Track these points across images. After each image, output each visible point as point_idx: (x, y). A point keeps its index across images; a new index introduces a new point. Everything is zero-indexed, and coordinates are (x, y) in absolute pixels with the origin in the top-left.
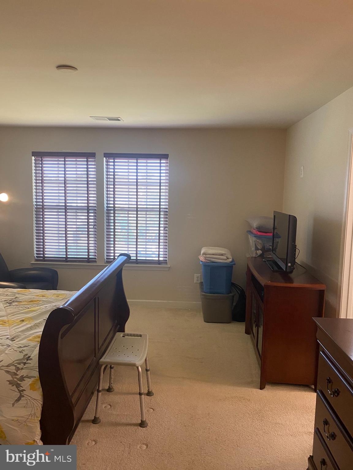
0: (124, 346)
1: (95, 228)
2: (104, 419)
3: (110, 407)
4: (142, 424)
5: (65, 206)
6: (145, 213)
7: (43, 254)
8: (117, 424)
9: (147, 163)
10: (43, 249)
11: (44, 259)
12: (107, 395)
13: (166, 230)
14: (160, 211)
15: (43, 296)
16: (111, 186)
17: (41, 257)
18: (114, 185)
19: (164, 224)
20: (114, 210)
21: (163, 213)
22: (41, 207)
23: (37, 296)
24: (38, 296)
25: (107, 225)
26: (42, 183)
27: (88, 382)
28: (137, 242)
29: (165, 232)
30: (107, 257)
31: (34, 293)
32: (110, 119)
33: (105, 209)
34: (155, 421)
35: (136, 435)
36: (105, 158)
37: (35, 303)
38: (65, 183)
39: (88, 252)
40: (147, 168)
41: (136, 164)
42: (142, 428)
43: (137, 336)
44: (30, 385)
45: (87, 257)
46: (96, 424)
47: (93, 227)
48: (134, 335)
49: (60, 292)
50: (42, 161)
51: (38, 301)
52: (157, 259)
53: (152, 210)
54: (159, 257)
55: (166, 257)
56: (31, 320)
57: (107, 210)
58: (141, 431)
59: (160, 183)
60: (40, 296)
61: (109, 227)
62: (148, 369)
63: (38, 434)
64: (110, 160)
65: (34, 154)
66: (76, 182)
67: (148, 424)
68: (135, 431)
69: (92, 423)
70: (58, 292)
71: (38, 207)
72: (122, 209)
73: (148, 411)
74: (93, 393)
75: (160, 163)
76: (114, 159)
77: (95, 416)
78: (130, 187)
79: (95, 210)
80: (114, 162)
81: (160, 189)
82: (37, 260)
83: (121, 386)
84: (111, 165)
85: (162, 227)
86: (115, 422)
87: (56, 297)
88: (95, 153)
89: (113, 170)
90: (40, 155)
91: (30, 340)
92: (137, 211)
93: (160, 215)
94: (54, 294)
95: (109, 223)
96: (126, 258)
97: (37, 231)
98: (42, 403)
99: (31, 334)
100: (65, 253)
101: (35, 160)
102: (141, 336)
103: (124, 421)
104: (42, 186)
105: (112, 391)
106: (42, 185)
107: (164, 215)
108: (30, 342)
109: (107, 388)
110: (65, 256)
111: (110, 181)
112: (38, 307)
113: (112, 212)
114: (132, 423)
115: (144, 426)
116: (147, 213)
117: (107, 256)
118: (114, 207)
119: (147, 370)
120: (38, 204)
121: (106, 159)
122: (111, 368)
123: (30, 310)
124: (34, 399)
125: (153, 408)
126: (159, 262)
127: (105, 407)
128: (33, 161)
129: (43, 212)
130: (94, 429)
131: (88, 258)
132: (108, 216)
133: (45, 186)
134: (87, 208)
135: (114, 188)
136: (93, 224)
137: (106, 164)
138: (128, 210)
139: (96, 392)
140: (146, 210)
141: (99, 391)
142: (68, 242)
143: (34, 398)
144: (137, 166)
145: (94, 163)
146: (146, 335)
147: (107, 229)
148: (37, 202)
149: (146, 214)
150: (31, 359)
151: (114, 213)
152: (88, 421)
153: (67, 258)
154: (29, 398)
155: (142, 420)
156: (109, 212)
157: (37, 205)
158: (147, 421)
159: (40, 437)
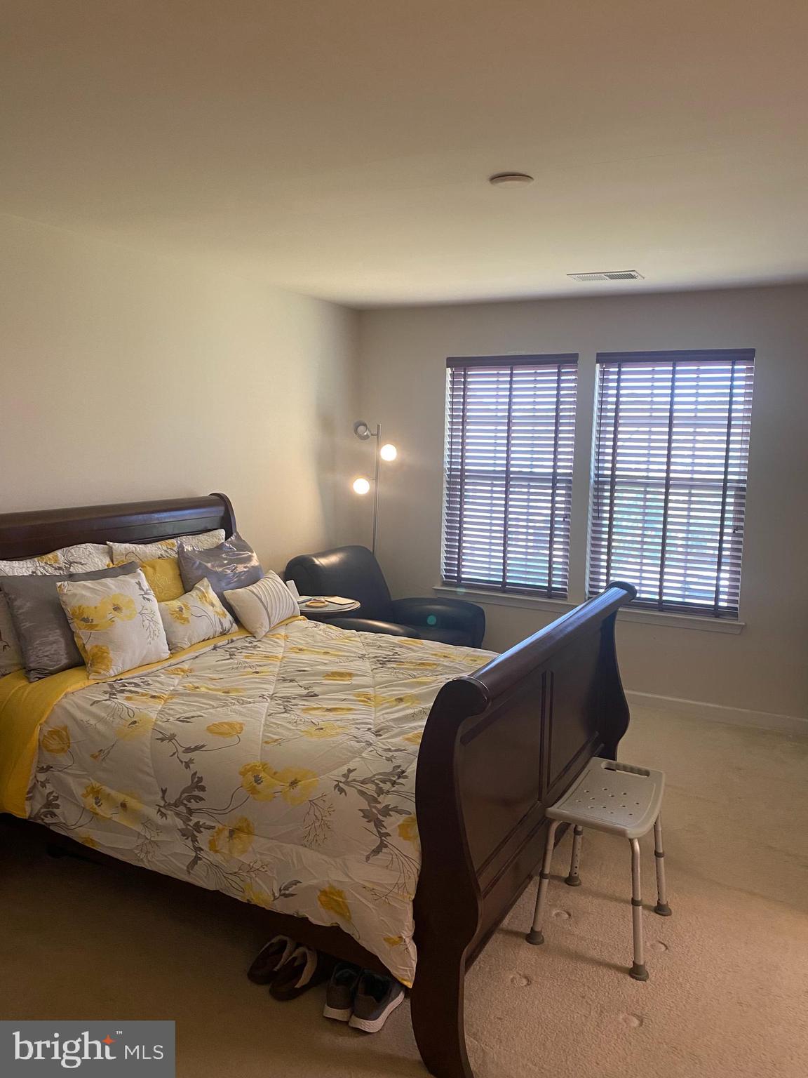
0: (605, 790)
1: (568, 523)
2: (552, 940)
3: (567, 916)
4: (636, 972)
5: (507, 472)
6: (687, 491)
7: (459, 572)
8: (578, 957)
9: (698, 371)
10: (459, 561)
11: (459, 582)
12: (563, 891)
13: (740, 535)
14: (725, 489)
15: (445, 657)
16: (608, 429)
17: (453, 577)
18: (616, 425)
19: (735, 519)
20: (613, 484)
21: (733, 493)
22: (459, 473)
23: (433, 655)
24: (435, 655)
25: (594, 518)
26: (463, 423)
27: (520, 851)
28: (663, 559)
29: (736, 539)
30: (591, 590)
31: (430, 648)
32: (612, 277)
33: (592, 481)
34: (667, 973)
35: (619, 992)
36: (598, 365)
37: (428, 667)
38: (509, 424)
39: (550, 575)
40: (697, 385)
41: (671, 376)
42: (634, 981)
43: (640, 772)
44: (399, 826)
45: (547, 585)
46: (535, 946)
47: (562, 519)
48: (632, 770)
49: (480, 652)
50: (465, 376)
51: (435, 664)
52: (712, 603)
53: (706, 484)
54: (717, 599)
55: (736, 602)
56: (416, 702)
57: (597, 482)
58: (632, 986)
59: (730, 419)
60: (440, 656)
61: (598, 522)
62: (661, 851)
63: (407, 925)
64: (611, 370)
65: (451, 362)
66: (535, 420)
67: (650, 976)
68: (617, 982)
69: (525, 941)
70: (474, 651)
71: (453, 473)
72: (632, 481)
73: (652, 946)
74: (530, 877)
75: (733, 371)
76: (619, 367)
77: (532, 928)
78: (653, 429)
79: (570, 481)
80: (619, 373)
81: (729, 434)
82: (445, 584)
83: (598, 878)
84: (612, 381)
85: (729, 527)
86: (576, 952)
87: (471, 662)
88: (578, 354)
89: (615, 392)
90: (461, 364)
91: (408, 739)
92: (667, 486)
93: (724, 496)
94: (468, 655)
95: (599, 511)
96: (625, 592)
97: (449, 524)
98: (419, 867)
99: (411, 728)
100: (502, 574)
101: (453, 375)
102: (647, 773)
103: (594, 954)
104: (463, 431)
105: (576, 885)
106: (463, 428)
107: (736, 496)
108: (408, 743)
109: (566, 875)
110: (501, 580)
111: (607, 417)
112: (433, 678)
113: (608, 487)
114: (613, 962)
115: (639, 977)
116: (693, 491)
117: (591, 586)
118: (613, 476)
119: (657, 855)
120: (453, 467)
121: (601, 366)
122: (576, 832)
123: (418, 682)
124: (406, 856)
125: (665, 943)
126: (716, 611)
127: (557, 915)
128: (449, 378)
129: (462, 483)
130: (526, 953)
131: (550, 588)
132: (597, 497)
133: (469, 431)
134: (551, 477)
135: (615, 432)
136: (563, 513)
137: (600, 379)
138: (646, 483)
139: (537, 878)
140: (691, 484)
141: (542, 876)
142: (509, 549)
143: (405, 854)
144: (673, 380)
145: (574, 377)
146: (661, 773)
147: (594, 525)
148: (451, 463)
149: (690, 493)
150: (406, 777)
151: (612, 491)
152: (517, 934)
153: (504, 583)
154: (397, 852)
155: (637, 962)
156: (600, 486)
157: (450, 470)
158: (648, 968)
159: (411, 934)
